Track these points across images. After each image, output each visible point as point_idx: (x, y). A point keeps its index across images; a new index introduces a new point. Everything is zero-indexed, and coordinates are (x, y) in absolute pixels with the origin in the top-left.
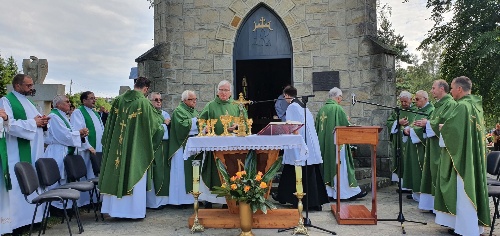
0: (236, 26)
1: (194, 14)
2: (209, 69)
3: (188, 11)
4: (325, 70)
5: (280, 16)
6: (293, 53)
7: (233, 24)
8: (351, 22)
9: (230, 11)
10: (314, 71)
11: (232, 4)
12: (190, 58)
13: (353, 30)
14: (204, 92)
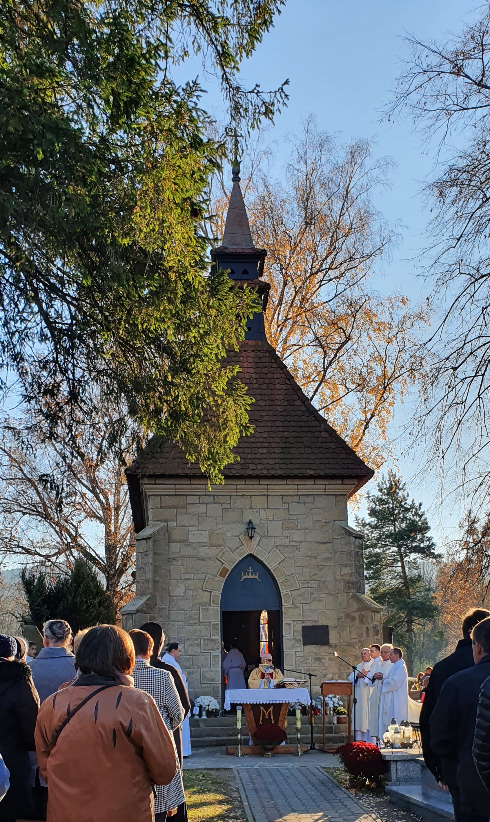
0: (224, 577)
1: (180, 563)
2: (196, 621)
3: (174, 559)
4: (314, 624)
5: (270, 568)
6: (282, 606)
7: (220, 575)
8: (340, 577)
9: (218, 561)
10: (304, 625)
11: (220, 555)
12: (175, 609)
13: (342, 586)
14: (190, 645)
